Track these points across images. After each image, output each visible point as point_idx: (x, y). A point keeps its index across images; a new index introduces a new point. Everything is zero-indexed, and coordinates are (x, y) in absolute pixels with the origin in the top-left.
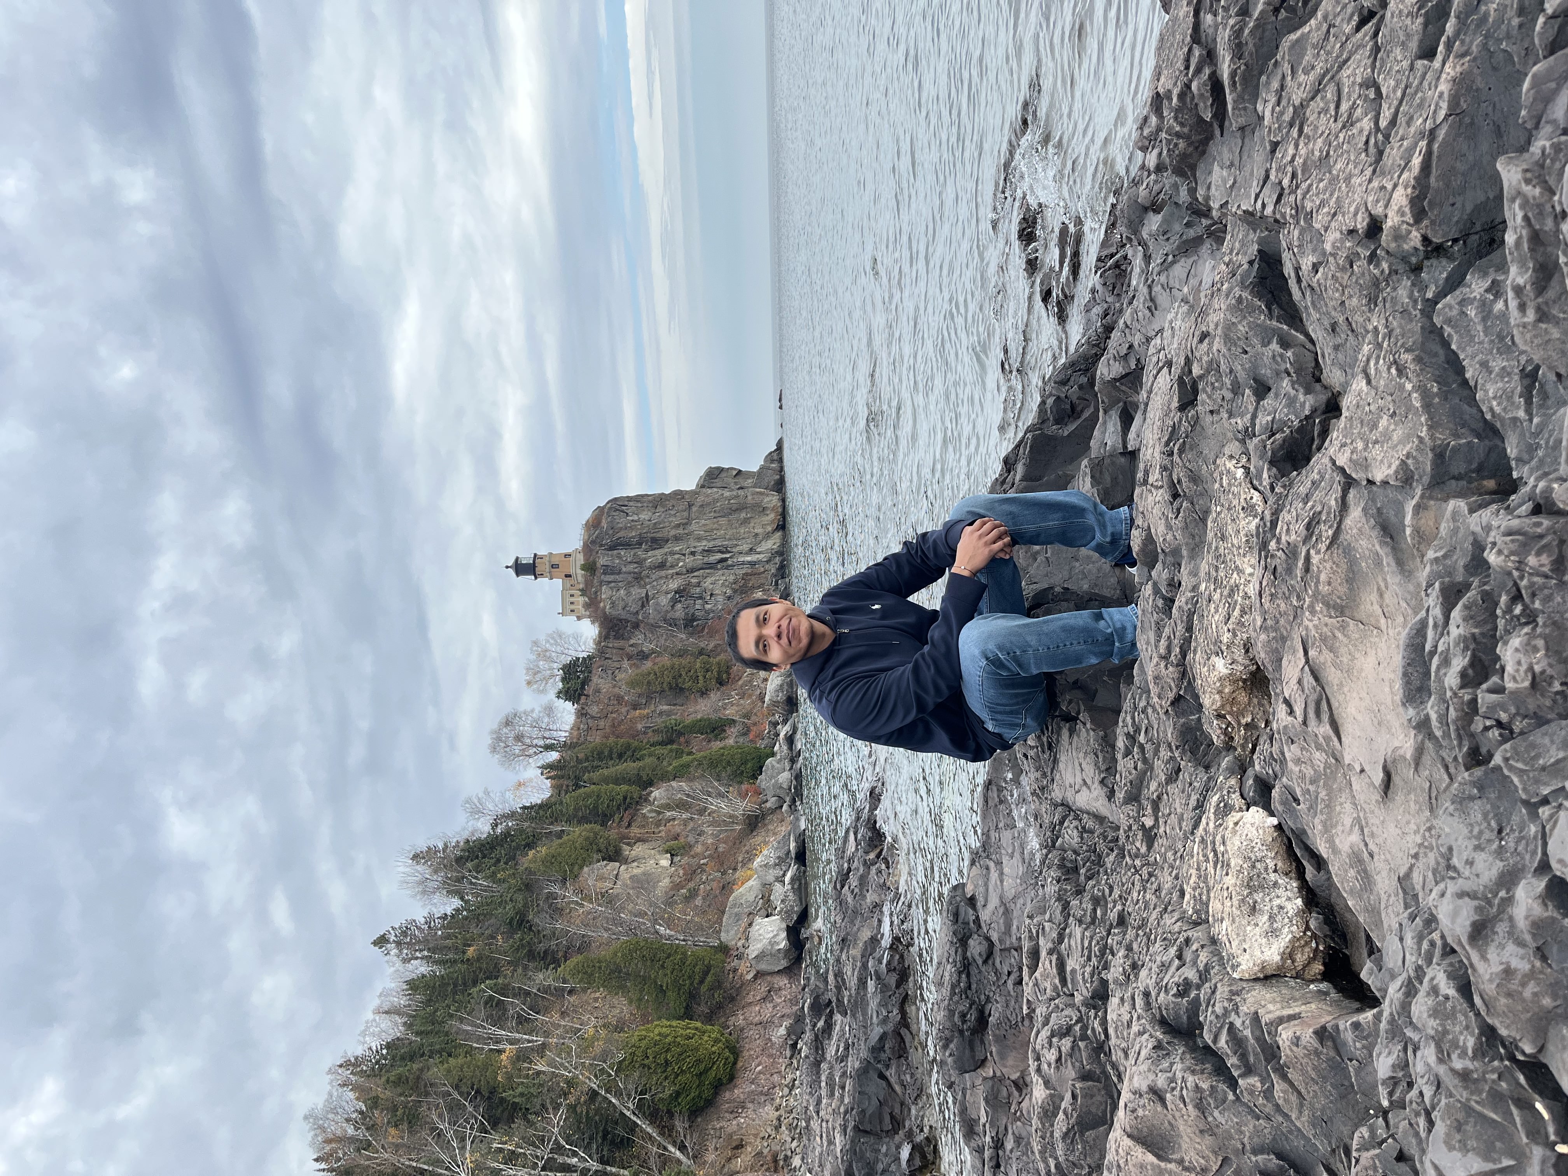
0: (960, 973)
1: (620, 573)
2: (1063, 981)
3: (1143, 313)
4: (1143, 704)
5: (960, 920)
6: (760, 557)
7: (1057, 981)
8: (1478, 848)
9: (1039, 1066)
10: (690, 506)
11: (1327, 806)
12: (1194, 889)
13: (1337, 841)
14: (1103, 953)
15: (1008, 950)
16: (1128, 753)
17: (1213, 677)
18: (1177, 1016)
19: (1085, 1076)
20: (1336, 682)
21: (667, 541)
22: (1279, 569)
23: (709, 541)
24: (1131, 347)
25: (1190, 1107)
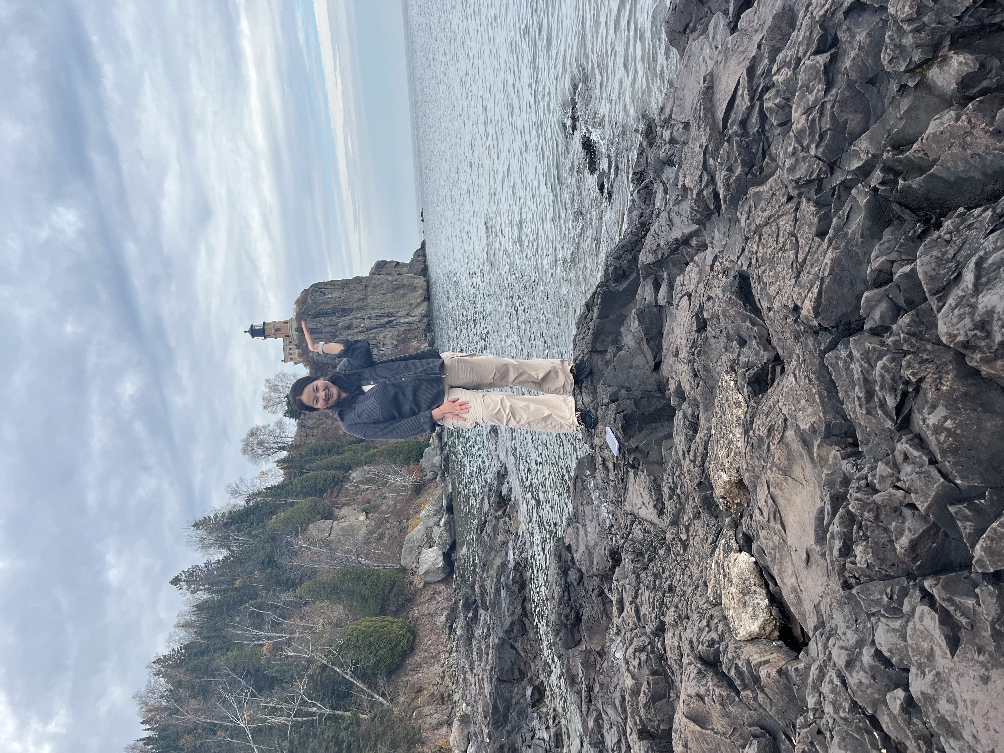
0: (564, 591)
1: (322, 332)
2: (639, 619)
3: (665, 227)
4: (678, 473)
5: (562, 560)
6: (414, 318)
7: (635, 619)
8: (848, 627)
9: (628, 667)
10: (366, 287)
11: (780, 562)
12: (713, 587)
13: (785, 580)
14: (661, 607)
15: (592, 576)
16: (670, 498)
17: (721, 481)
18: (708, 656)
19: (654, 673)
20: (783, 505)
21: (352, 310)
22: (754, 445)
23: (380, 309)
24: (658, 245)
25: (717, 705)
